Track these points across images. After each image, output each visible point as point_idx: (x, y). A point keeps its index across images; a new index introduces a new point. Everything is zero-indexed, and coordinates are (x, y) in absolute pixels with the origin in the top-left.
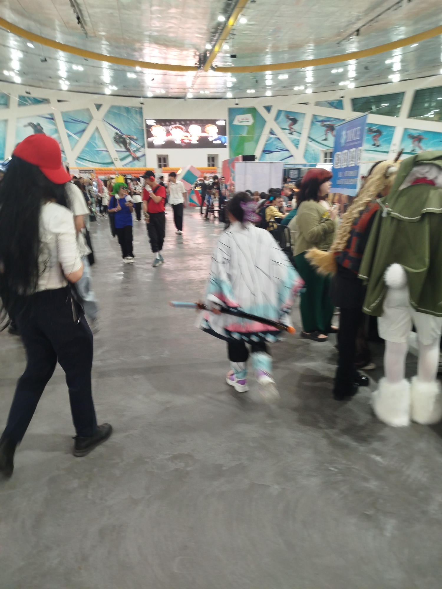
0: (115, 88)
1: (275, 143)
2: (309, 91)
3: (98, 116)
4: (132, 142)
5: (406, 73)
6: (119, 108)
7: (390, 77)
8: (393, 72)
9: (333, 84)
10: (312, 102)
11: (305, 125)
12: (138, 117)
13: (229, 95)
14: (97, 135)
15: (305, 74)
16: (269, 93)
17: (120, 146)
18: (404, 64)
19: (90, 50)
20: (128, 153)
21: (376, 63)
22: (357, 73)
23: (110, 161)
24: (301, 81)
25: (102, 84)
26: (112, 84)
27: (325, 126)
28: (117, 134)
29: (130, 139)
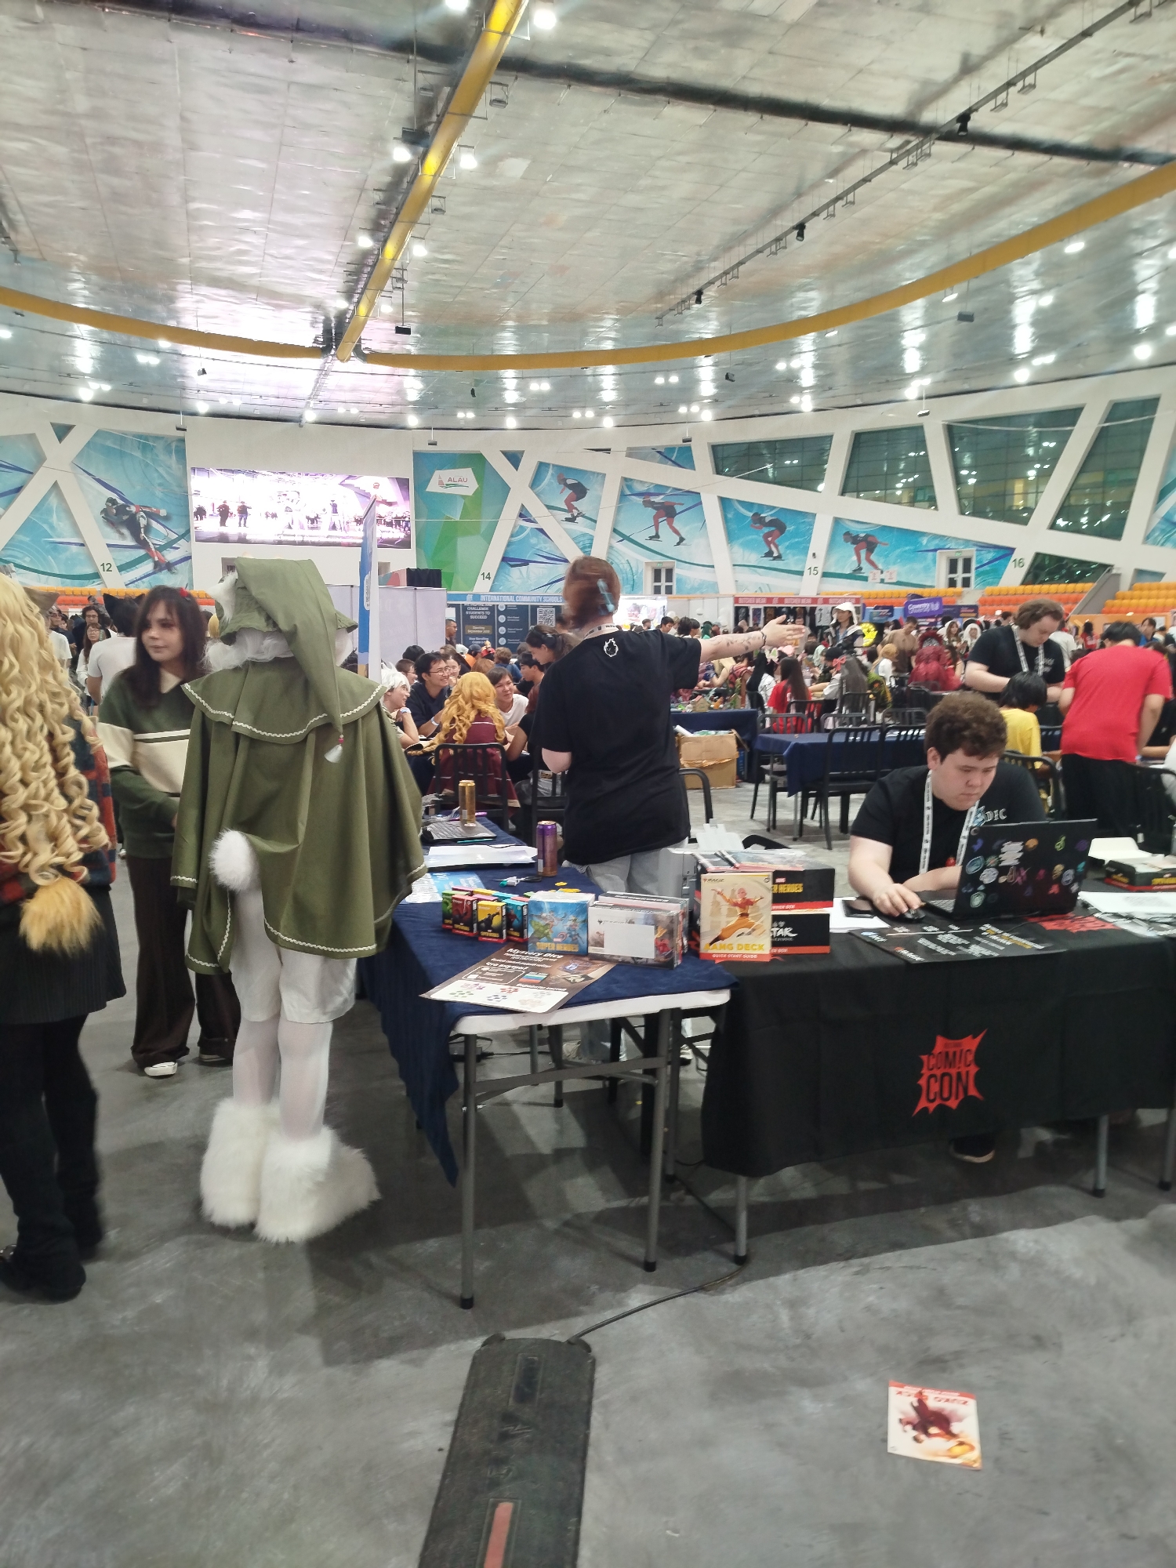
0: (107, 387)
1: (533, 541)
2: (608, 422)
3: (60, 455)
4: (154, 524)
5: (831, 393)
6: (121, 438)
7: (794, 400)
8: (800, 390)
9: (662, 409)
10: (620, 446)
11: (604, 500)
12: (173, 461)
13: (413, 420)
14: (53, 501)
15: (597, 383)
16: (511, 422)
18: (821, 373)
19: (29, 291)
21: (757, 368)
22: (717, 387)
23: (89, 571)
24: (589, 397)
25: (71, 375)
26: (96, 376)
27: (652, 504)
28: (111, 501)
29: (150, 515)
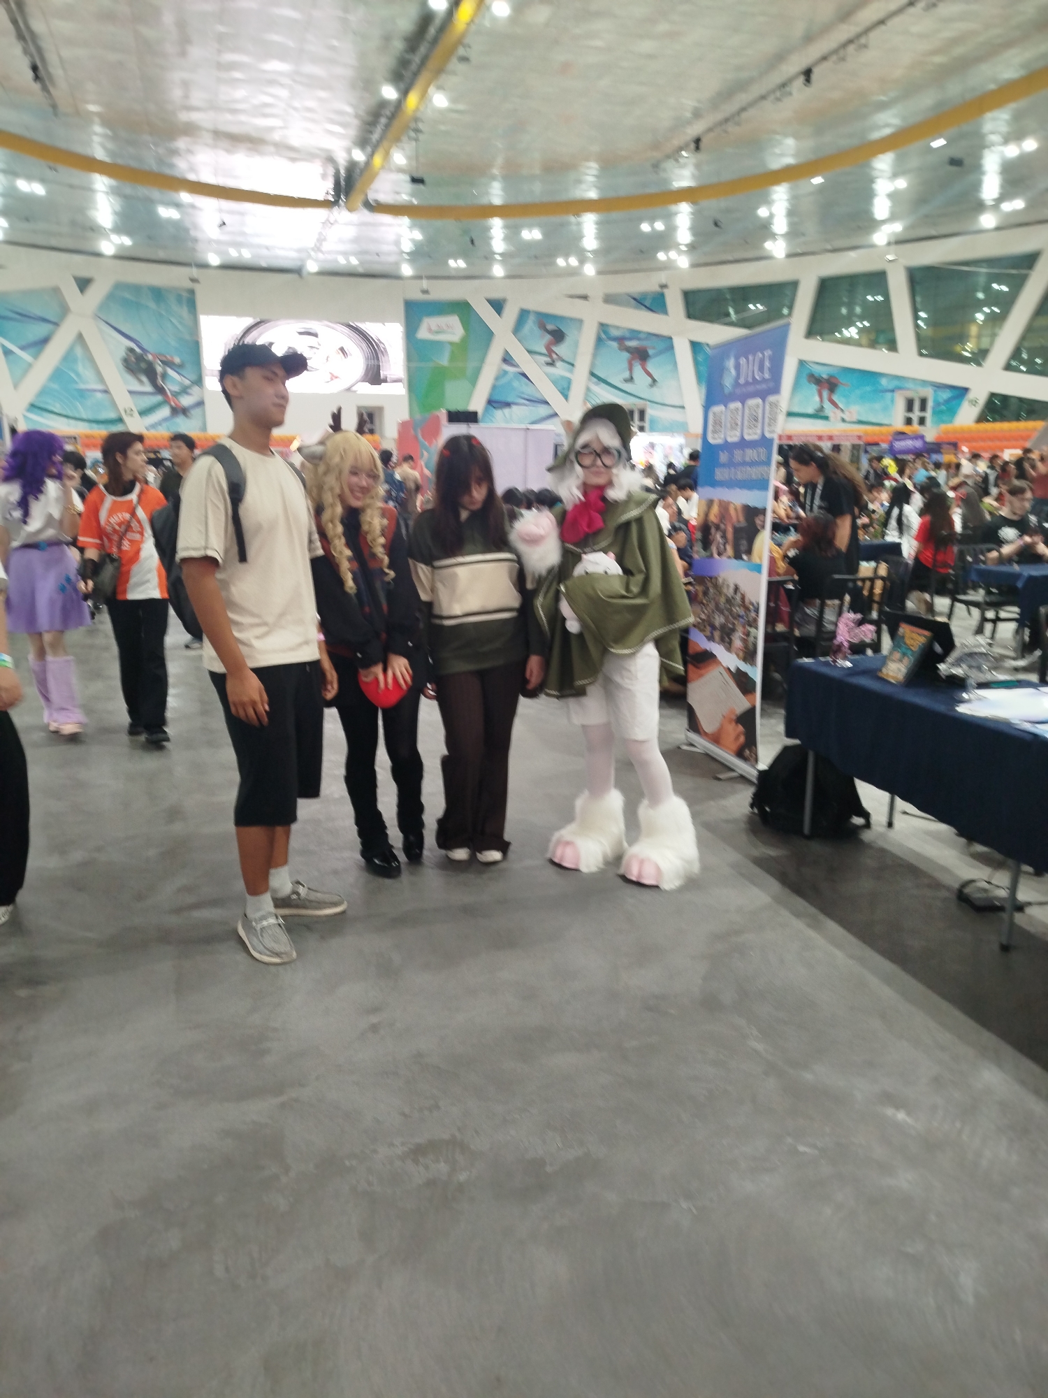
0: (127, 241)
1: (516, 384)
2: (590, 270)
3: (83, 306)
4: (170, 372)
5: (802, 240)
6: (137, 289)
7: (768, 245)
8: (773, 236)
9: (642, 255)
10: (597, 294)
11: (583, 344)
12: (184, 312)
13: (407, 270)
14: (79, 351)
15: (579, 231)
16: (498, 270)
17: (141, 382)
18: (794, 221)
19: (62, 145)
20: (159, 398)
21: (737, 215)
22: (693, 235)
23: (113, 415)
24: (572, 245)
25: (94, 230)
26: (118, 230)
27: (628, 349)
28: (131, 350)
29: (166, 363)
